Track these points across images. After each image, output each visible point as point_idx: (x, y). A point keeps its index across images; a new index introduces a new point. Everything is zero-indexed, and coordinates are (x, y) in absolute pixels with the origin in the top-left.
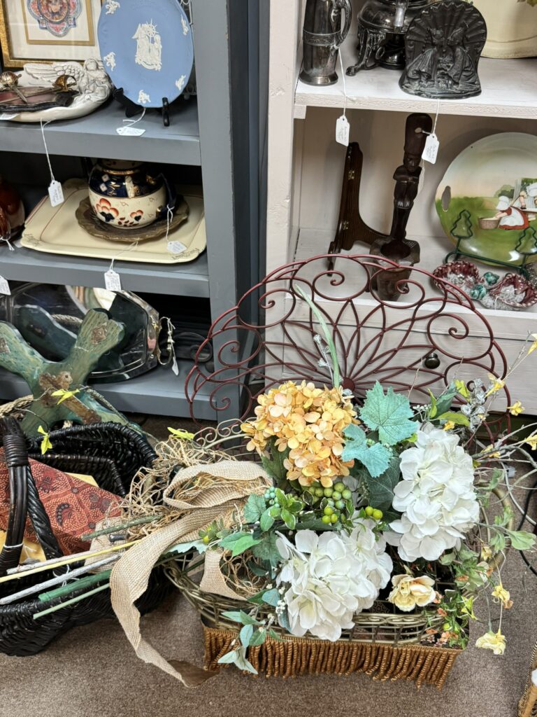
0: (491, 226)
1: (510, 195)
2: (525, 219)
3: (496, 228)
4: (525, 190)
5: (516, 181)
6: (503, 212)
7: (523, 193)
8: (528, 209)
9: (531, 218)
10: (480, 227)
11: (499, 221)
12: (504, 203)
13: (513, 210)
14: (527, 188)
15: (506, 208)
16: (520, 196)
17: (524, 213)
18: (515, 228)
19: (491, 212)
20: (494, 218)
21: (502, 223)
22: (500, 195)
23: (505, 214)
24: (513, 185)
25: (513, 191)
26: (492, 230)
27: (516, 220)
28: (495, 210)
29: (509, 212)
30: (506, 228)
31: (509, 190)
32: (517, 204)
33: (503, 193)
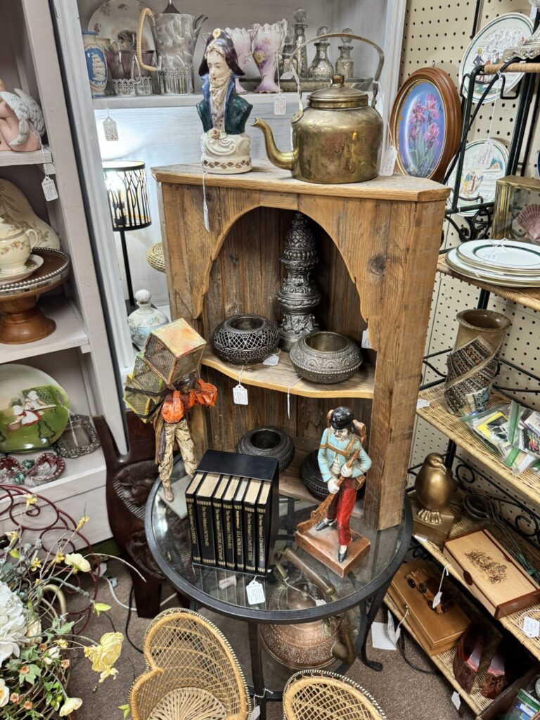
0: (16, 427)
1: (19, 403)
2: (38, 415)
3: (21, 427)
4: (27, 397)
5: (19, 394)
6: (20, 415)
7: (27, 400)
8: (36, 409)
9: (41, 413)
10: (9, 430)
11: (21, 422)
12: (17, 410)
13: (27, 413)
14: (29, 396)
15: (21, 412)
16: (26, 402)
17: (35, 412)
18: (34, 423)
19: (12, 418)
20: (16, 422)
21: (24, 423)
22: (13, 406)
23: (22, 416)
24: (18, 397)
25: (20, 401)
26: (19, 430)
27: (31, 418)
28: (14, 416)
29: (24, 414)
30: (27, 425)
31: (17, 401)
32: (27, 408)
33: (14, 404)
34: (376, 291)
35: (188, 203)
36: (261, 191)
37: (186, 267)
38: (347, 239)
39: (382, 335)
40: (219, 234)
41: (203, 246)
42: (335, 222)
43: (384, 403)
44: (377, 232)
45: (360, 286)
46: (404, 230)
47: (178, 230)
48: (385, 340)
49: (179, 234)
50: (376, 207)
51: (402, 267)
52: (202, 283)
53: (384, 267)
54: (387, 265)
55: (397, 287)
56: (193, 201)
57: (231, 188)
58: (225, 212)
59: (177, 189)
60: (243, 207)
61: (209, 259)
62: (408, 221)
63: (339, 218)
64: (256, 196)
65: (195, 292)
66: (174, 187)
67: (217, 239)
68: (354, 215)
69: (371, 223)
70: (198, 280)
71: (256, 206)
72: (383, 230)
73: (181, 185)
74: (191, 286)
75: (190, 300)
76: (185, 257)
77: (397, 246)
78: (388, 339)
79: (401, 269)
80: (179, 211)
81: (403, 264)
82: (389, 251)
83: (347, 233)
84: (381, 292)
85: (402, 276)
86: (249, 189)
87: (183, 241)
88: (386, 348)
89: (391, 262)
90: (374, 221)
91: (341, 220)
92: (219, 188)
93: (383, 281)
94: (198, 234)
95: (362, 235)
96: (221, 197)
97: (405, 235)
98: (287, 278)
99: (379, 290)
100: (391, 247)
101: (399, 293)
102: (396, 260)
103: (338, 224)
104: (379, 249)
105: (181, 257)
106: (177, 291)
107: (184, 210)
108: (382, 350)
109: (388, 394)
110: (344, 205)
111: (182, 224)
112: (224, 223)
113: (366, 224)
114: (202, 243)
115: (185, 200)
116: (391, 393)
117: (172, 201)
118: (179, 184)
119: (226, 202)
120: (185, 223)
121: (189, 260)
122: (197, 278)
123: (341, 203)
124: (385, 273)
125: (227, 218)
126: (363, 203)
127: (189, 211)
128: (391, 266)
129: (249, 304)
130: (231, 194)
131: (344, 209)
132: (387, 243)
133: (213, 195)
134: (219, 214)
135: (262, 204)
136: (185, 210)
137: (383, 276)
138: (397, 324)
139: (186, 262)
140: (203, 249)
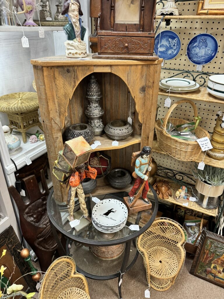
34: (142, 100)
35: (57, 74)
36: (95, 66)
37: (57, 105)
38: (131, 82)
39: (145, 117)
40: (74, 87)
41: (66, 94)
42: (126, 76)
43: (145, 142)
44: (143, 77)
45: (136, 99)
46: (152, 75)
47: (52, 88)
48: (146, 118)
49: (52, 90)
50: (142, 67)
51: (152, 89)
52: (65, 112)
53: (145, 91)
54: (146, 89)
55: (150, 97)
56: (60, 74)
57: (80, 66)
58: (77, 77)
59: (51, 69)
60: (86, 74)
61: (69, 99)
62: (153, 72)
63: (128, 73)
64: (92, 68)
65: (61, 117)
66: (49, 68)
67: (73, 90)
68: (134, 71)
69: (140, 74)
70: (63, 111)
71: (92, 72)
72: (145, 76)
73: (53, 66)
74: (59, 114)
75: (59, 121)
76: (56, 101)
77: (150, 81)
78: (147, 117)
79: (151, 90)
80: (52, 79)
81: (152, 88)
82: (147, 84)
83: (131, 79)
84: (144, 100)
85: (152, 93)
86: (89, 65)
87: (55, 93)
88: (146, 121)
89: (148, 88)
90: (141, 73)
91: (129, 74)
92: (74, 66)
93: (145, 96)
94: (63, 89)
95: (137, 79)
96: (75, 70)
97: (153, 77)
98: (90, 105)
99: (143, 99)
100: (148, 82)
101: (151, 99)
102: (149, 87)
103: (128, 76)
104: (143, 84)
105: (54, 101)
106: (52, 118)
107: (54, 78)
108: (145, 122)
109: (147, 139)
110: (130, 68)
111: (54, 85)
112: (76, 82)
113: (138, 75)
114: (65, 92)
115: (55, 74)
116: (148, 138)
117: (48, 75)
118: (52, 66)
119: (78, 72)
120: (56, 85)
121: (58, 102)
122: (63, 110)
123: (128, 67)
124: (146, 92)
125: (78, 79)
126: (137, 67)
127: (57, 78)
128: (147, 90)
129: (73, 119)
130: (80, 68)
131: (130, 69)
132: (146, 81)
133: (71, 70)
134: (74, 78)
135: (95, 71)
136: (56, 78)
137: (145, 94)
138: (150, 111)
139: (56, 103)
140: (66, 95)
